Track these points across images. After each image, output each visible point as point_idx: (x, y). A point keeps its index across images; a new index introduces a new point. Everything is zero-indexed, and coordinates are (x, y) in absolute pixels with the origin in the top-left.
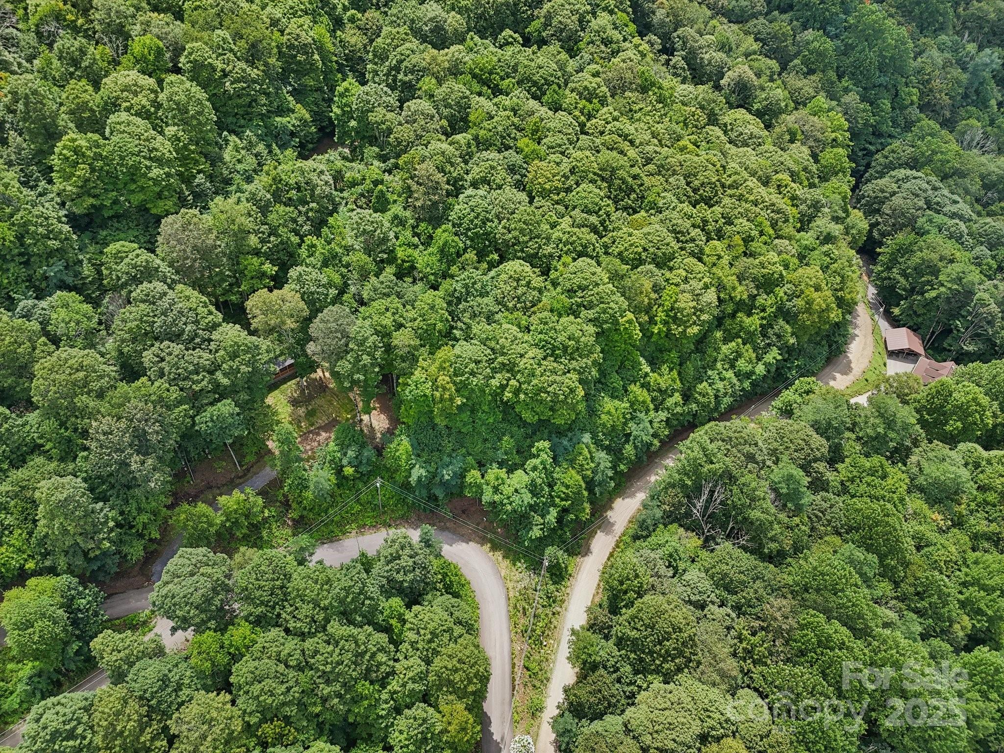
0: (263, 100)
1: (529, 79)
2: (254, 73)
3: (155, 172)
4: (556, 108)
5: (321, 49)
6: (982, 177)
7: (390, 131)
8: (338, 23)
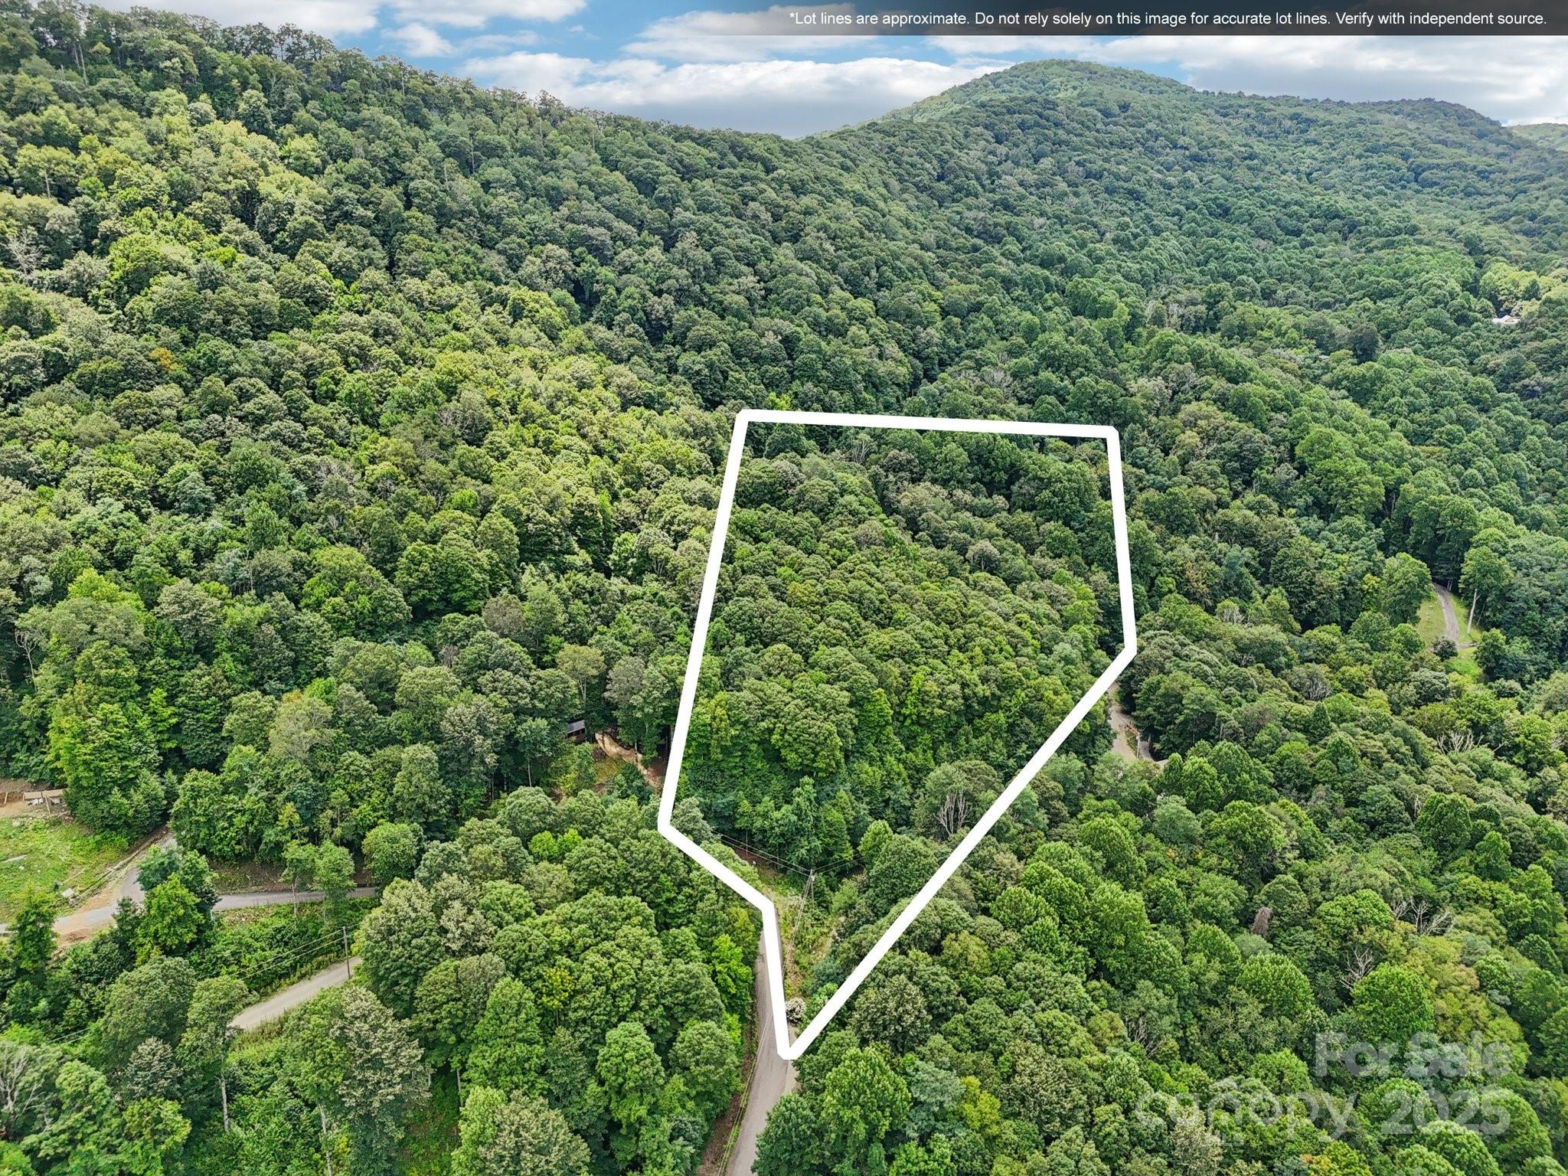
0: (556, 540)
1: (785, 531)
2: (552, 520)
3: (476, 575)
4: (809, 552)
5: (603, 512)
6: (1235, 642)
7: (667, 560)
8: (615, 497)
